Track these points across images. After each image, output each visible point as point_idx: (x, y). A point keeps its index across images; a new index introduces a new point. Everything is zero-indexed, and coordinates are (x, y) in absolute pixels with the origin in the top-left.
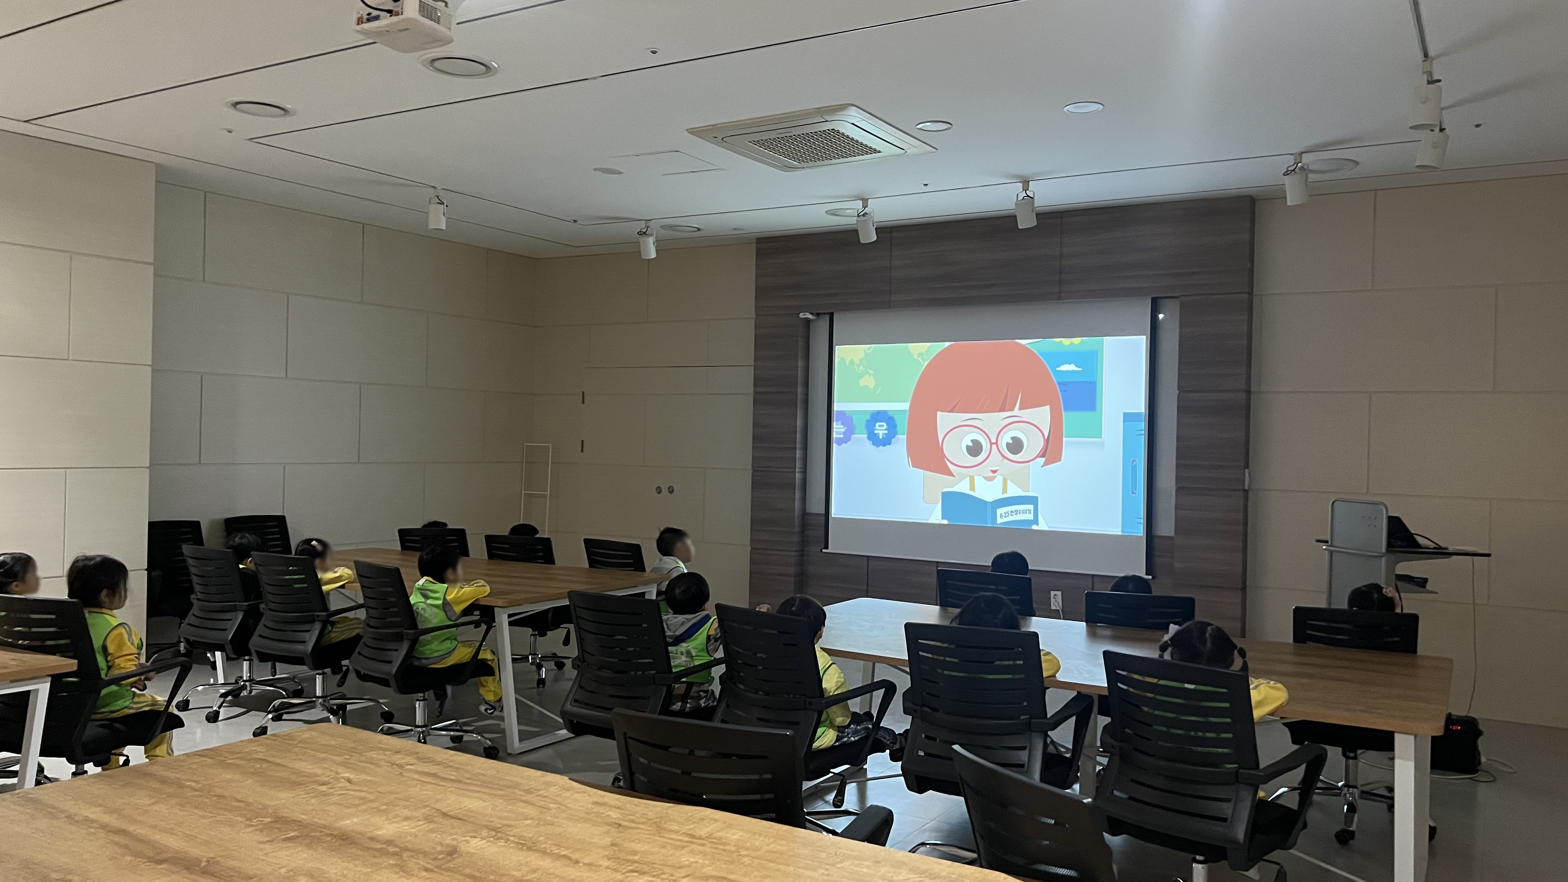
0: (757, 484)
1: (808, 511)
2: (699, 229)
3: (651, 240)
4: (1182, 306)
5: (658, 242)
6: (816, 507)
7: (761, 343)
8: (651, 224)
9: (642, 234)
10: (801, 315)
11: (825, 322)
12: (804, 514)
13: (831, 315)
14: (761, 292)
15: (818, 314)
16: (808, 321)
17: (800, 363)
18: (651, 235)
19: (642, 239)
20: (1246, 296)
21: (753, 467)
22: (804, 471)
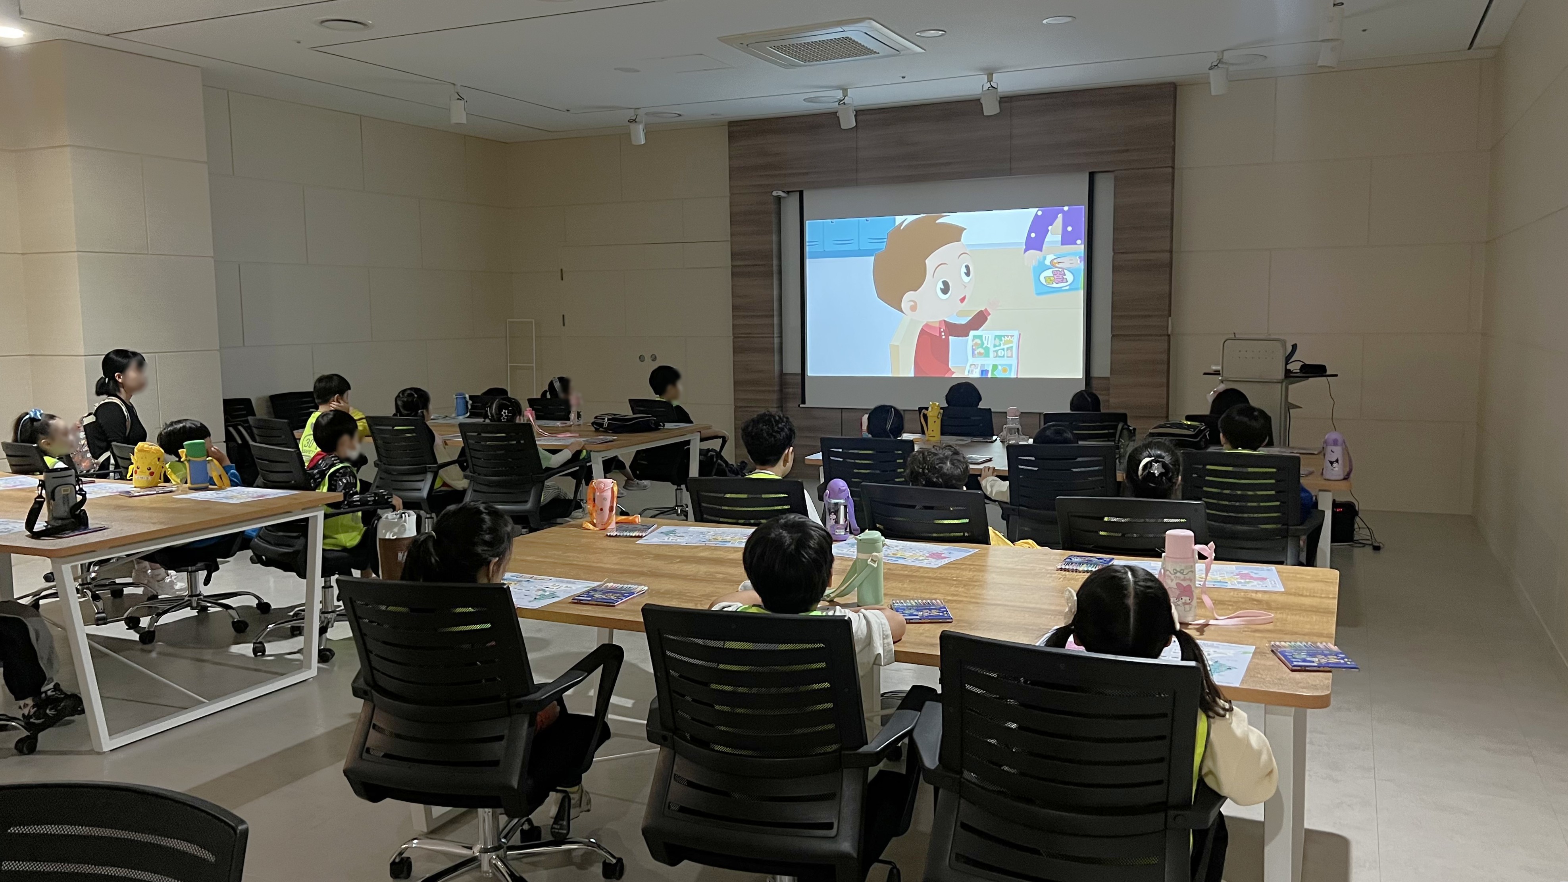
0: (737, 350)
1: (784, 372)
2: (680, 115)
3: (641, 127)
4: (1116, 179)
6: (792, 366)
7: (736, 219)
8: (640, 112)
9: (632, 121)
10: (774, 194)
11: (795, 199)
12: (782, 374)
13: (802, 193)
14: (734, 172)
15: (788, 192)
16: (779, 199)
17: (774, 238)
18: (641, 122)
19: (632, 125)
20: (1170, 170)
21: (733, 334)
22: (781, 336)
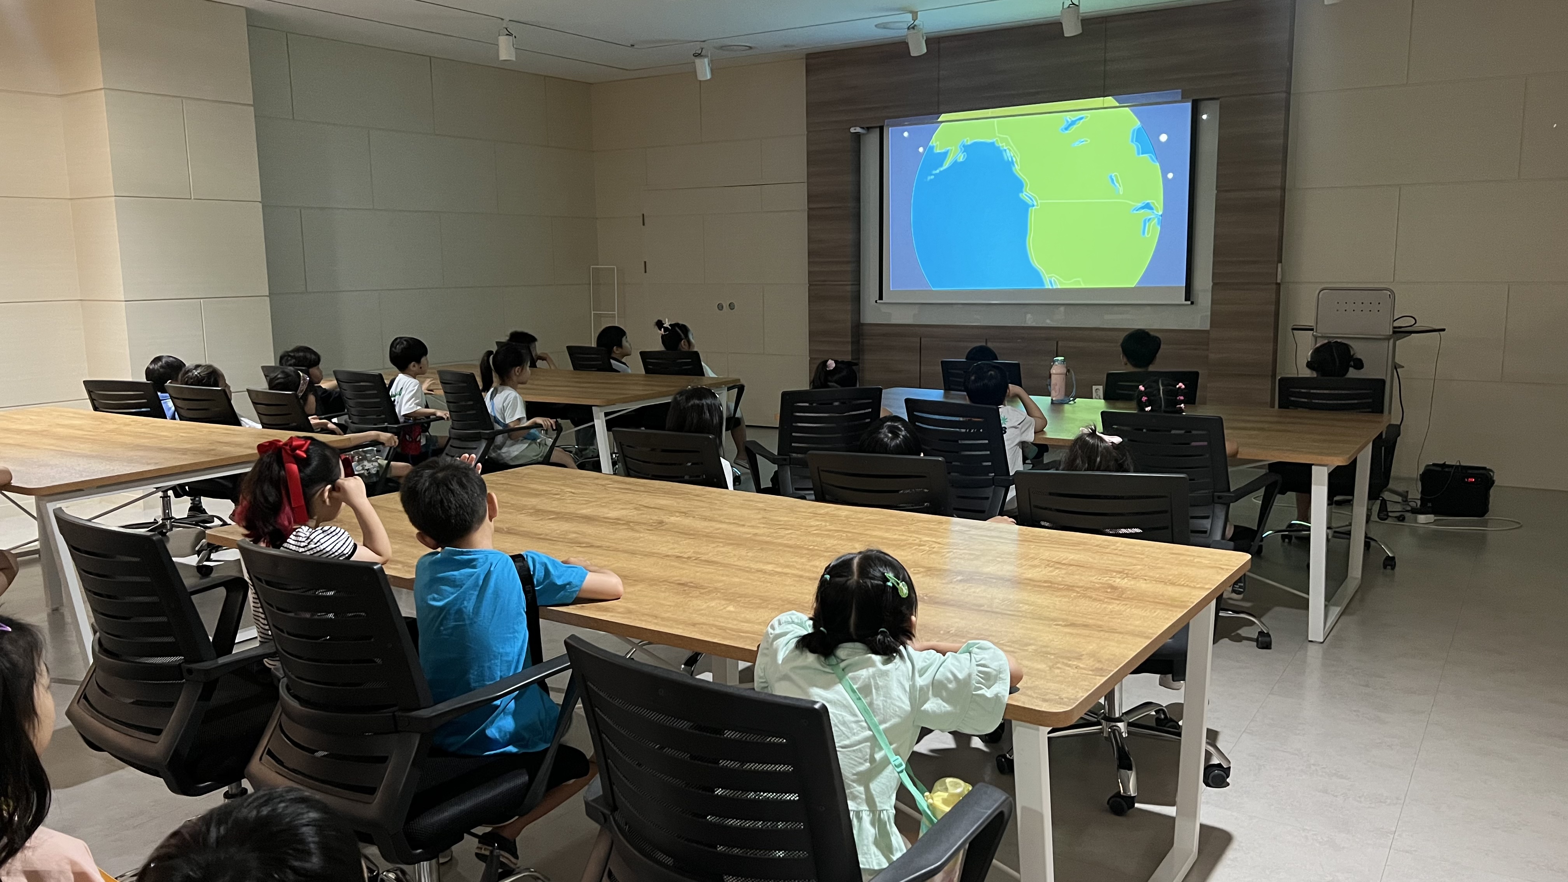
0: (814, 298)
1: (862, 321)
2: (750, 48)
3: (706, 60)
4: (1224, 107)
5: (711, 62)
7: (812, 159)
8: (706, 45)
9: (698, 55)
10: (852, 130)
11: (875, 136)
12: (859, 325)
13: (881, 129)
14: (812, 109)
15: (868, 129)
16: (858, 135)
17: (853, 178)
18: (706, 56)
19: (698, 61)
20: (1284, 95)
21: (809, 281)
22: (858, 283)
